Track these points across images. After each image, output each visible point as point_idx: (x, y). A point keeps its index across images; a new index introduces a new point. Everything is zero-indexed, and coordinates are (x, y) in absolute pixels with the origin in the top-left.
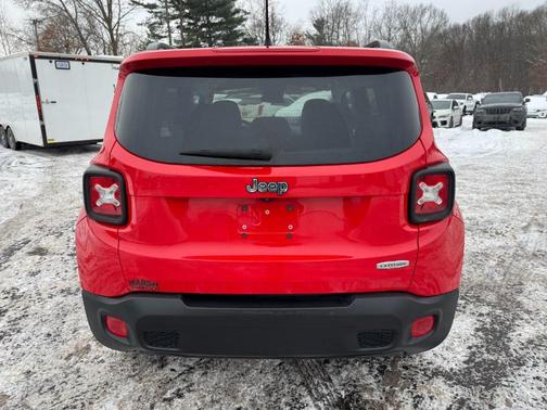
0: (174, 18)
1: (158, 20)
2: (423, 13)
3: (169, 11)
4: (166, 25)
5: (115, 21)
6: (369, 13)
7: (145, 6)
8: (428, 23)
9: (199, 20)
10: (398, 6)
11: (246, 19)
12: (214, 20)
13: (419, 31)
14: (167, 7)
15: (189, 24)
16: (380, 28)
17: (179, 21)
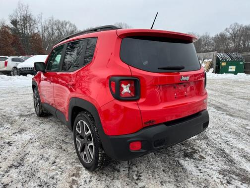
2: (66, 24)
6: (43, 21)
8: (68, 28)
10: (55, 20)
13: (65, 32)
16: (48, 28)
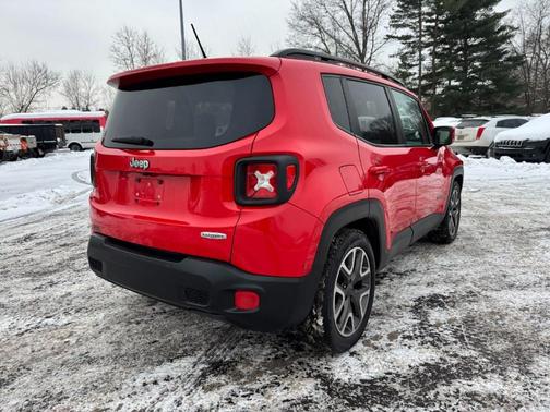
0: (428, 45)
1: (411, 49)
3: (423, 39)
4: (417, 54)
5: (368, 56)
7: (400, 39)
9: (456, 44)
11: (513, 36)
12: (473, 41)
14: (420, 36)
15: (444, 49)
17: (432, 47)
